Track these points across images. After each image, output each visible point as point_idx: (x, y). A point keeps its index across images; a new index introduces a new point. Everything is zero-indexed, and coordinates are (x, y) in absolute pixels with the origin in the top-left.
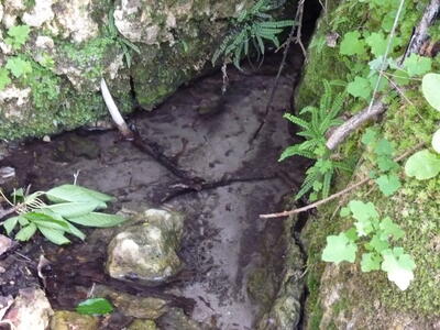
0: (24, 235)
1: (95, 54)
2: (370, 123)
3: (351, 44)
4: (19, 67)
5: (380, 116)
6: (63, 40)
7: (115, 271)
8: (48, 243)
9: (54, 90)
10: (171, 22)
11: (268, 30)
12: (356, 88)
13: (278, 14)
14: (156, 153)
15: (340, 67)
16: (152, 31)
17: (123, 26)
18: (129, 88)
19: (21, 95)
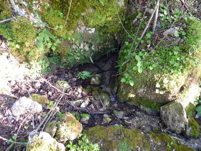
0: (79, 78)
1: (89, 53)
2: (128, 62)
3: (125, 51)
4: (78, 54)
5: (129, 61)
6: (85, 51)
7: (91, 83)
8: (82, 79)
9: (83, 58)
10: (100, 48)
11: (114, 49)
12: (126, 57)
13: (115, 47)
14: (98, 67)
15: (124, 55)
16: (97, 49)
17: (93, 49)
18: (94, 58)
19: (79, 58)
